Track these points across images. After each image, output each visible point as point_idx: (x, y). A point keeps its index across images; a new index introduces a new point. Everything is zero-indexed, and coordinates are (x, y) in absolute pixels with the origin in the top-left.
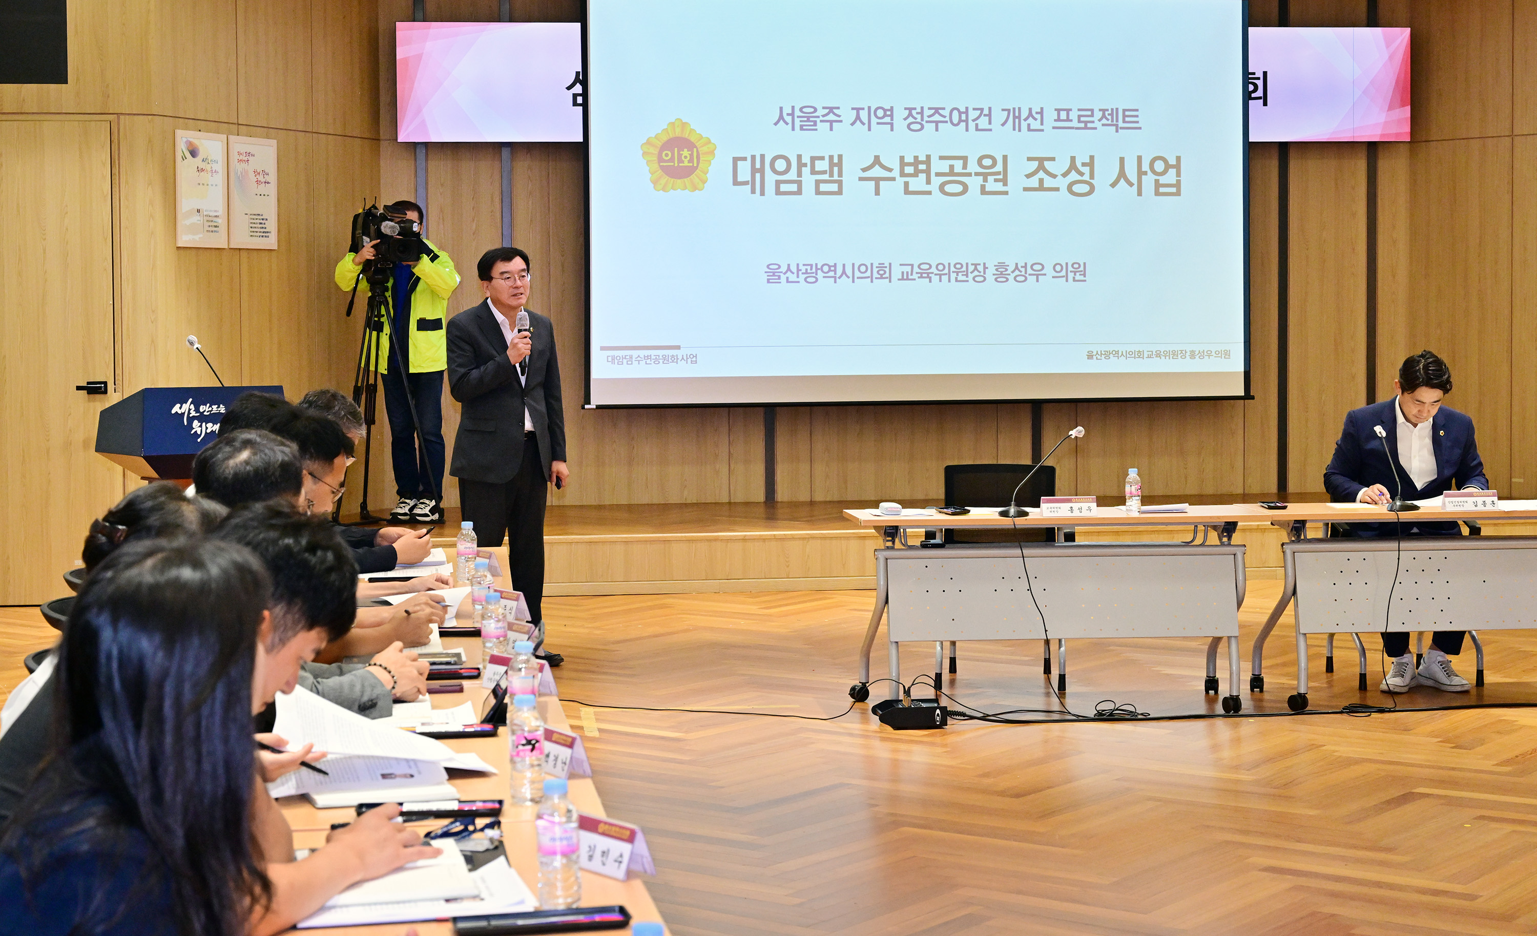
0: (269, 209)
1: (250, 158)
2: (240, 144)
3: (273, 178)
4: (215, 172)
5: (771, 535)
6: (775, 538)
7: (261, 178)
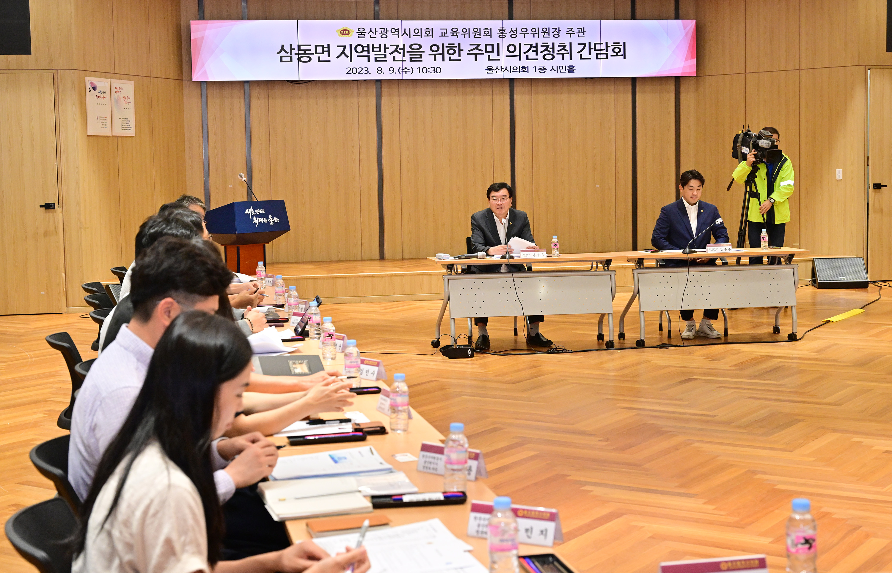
0: (131, 115)
1: (121, 90)
2: (117, 83)
3: (132, 100)
4: (105, 98)
5: (386, 274)
6: (387, 276)
7: (126, 100)
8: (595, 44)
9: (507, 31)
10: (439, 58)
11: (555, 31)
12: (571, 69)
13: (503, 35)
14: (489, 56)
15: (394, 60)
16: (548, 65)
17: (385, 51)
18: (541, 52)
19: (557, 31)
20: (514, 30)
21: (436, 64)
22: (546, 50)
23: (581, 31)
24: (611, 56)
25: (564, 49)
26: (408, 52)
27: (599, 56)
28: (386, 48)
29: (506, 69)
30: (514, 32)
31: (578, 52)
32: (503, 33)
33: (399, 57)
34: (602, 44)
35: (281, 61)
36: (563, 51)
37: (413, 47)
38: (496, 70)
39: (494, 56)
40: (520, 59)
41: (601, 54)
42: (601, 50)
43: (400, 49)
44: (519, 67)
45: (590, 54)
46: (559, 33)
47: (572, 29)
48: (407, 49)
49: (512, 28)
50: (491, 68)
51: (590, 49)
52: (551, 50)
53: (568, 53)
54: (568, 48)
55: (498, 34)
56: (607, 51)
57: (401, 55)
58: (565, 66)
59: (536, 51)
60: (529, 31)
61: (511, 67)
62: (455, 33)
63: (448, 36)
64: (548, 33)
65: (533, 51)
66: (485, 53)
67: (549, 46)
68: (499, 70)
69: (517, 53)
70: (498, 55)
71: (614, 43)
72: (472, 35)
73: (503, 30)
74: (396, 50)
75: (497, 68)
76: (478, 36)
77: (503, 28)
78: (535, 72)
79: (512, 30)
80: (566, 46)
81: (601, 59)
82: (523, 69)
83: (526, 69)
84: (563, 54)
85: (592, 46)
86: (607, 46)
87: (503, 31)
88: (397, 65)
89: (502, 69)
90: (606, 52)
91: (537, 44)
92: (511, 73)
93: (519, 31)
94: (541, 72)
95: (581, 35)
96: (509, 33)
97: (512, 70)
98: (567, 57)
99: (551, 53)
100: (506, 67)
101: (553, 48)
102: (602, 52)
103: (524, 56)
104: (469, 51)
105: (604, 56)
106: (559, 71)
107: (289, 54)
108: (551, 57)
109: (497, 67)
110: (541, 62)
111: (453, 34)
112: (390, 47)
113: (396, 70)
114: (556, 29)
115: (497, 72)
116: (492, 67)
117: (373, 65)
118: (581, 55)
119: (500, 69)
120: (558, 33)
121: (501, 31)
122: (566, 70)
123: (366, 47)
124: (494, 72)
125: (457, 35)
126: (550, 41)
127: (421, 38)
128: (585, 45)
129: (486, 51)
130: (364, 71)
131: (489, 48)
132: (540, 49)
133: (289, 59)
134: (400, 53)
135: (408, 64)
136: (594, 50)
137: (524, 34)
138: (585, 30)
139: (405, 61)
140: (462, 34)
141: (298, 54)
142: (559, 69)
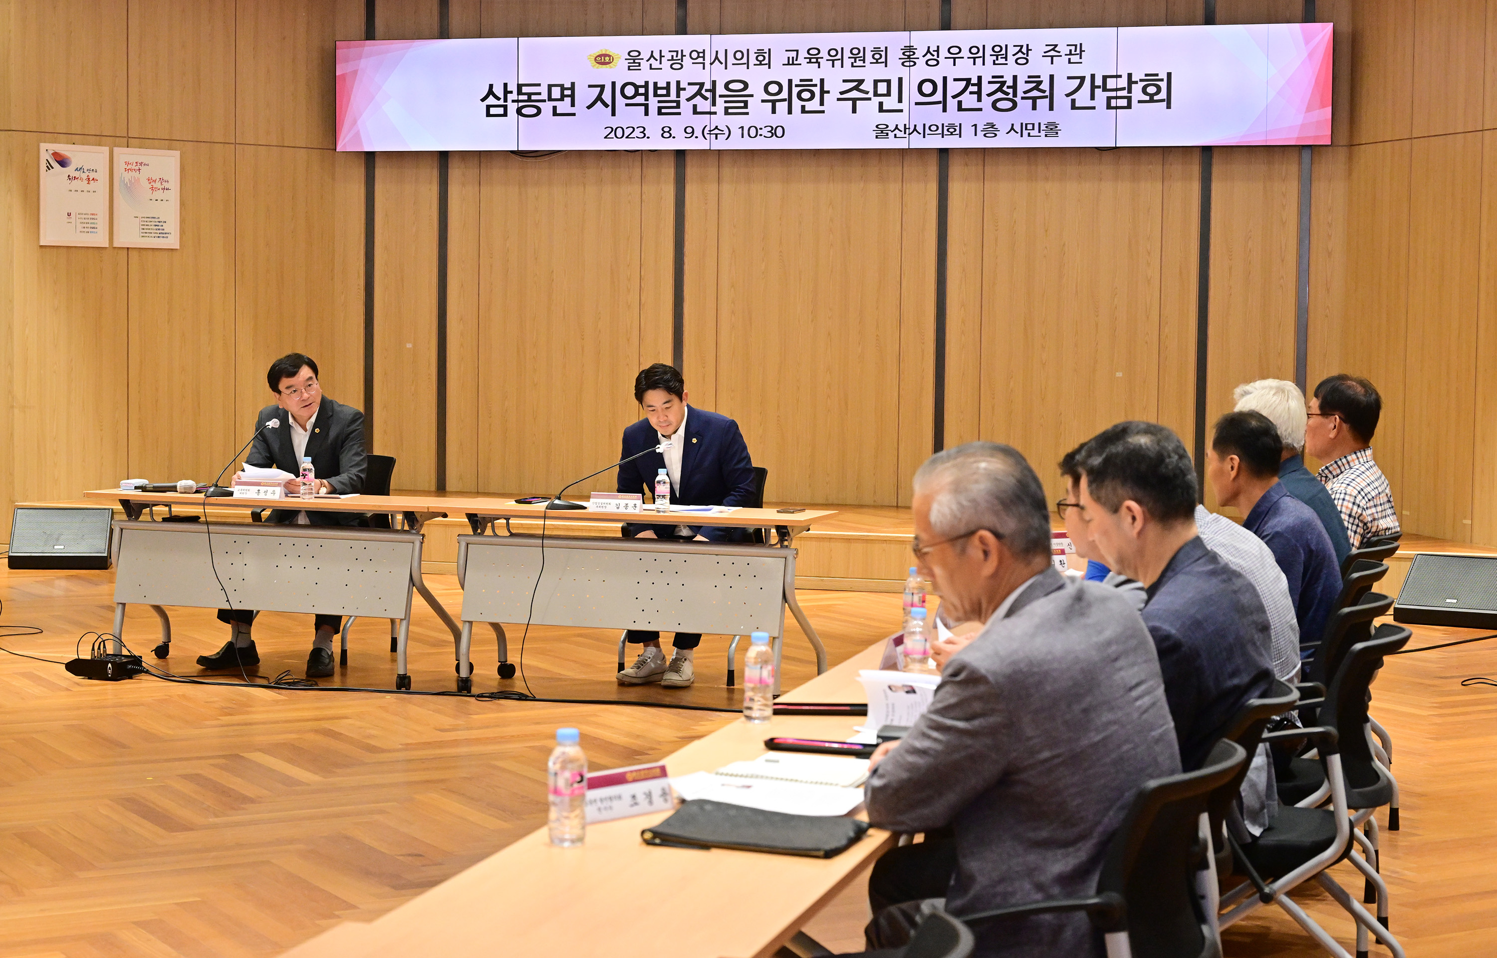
0: (168, 212)
1: (143, 168)
3: (174, 183)
4: (93, 179)
8: (1105, 78)
9: (919, 53)
10: (782, 107)
11: (1020, 51)
12: (1051, 129)
13: (910, 61)
14: (881, 104)
15: (695, 112)
16: (1003, 121)
17: (678, 96)
18: (989, 95)
19: (1024, 52)
20: (934, 51)
21: (774, 120)
22: (1000, 90)
23: (1075, 51)
24: (1140, 102)
25: (1036, 88)
26: (721, 96)
27: (1113, 103)
28: (679, 89)
29: (915, 129)
30: (933, 55)
31: (1068, 95)
32: (911, 57)
33: (703, 105)
34: (1120, 76)
35: (488, 115)
36: (1035, 93)
37: (731, 86)
38: (895, 132)
39: (890, 102)
40: (945, 110)
41: (1117, 98)
42: (1117, 90)
43: (707, 90)
44: (943, 124)
45: (1093, 97)
46: (1027, 56)
47: (1056, 46)
48: (721, 90)
49: (929, 47)
50: (885, 126)
51: (1093, 87)
52: (1010, 91)
53: (1046, 97)
54: (1045, 86)
55: (900, 59)
56: (1130, 91)
57: (709, 102)
58: (1040, 124)
59: (979, 93)
60: (965, 53)
61: (924, 125)
62: (814, 58)
63: (800, 64)
64: (1004, 56)
65: (971, 93)
66: (873, 98)
67: (1006, 81)
68: (901, 131)
69: (938, 96)
70: (900, 101)
71: (1146, 75)
72: (848, 62)
73: (910, 52)
74: (698, 93)
75: (897, 128)
76: (861, 63)
77: (910, 46)
78: (976, 135)
79: (928, 51)
80: (1041, 82)
81: (1117, 108)
82: (950, 130)
83: (955, 130)
84: (1034, 99)
85: (1099, 82)
86: (1130, 82)
87: (912, 53)
88: (699, 122)
89: (907, 130)
90: (1128, 93)
91: (980, 78)
92: (924, 137)
93: (944, 53)
94: (987, 135)
95: (1075, 59)
96: (924, 56)
97: (927, 131)
98: (1043, 104)
99: (1011, 96)
100: (915, 126)
101: (1014, 87)
102: (1120, 93)
103: (952, 104)
104: (842, 93)
105: (1124, 103)
106: (1025, 133)
107: (501, 102)
108: (1009, 105)
109: (897, 125)
110: (989, 115)
111: (810, 60)
112: (689, 88)
113: (698, 133)
114: (1022, 46)
115: (895, 135)
116: (887, 126)
117: (654, 123)
118: (1073, 101)
119: (903, 130)
120: (1025, 56)
121: (906, 54)
122: (1039, 132)
123: (641, 86)
124: (891, 135)
125: (817, 62)
126: (1008, 71)
127: (748, 68)
128: (1082, 79)
129: (876, 94)
130: (637, 133)
131: (882, 88)
132: (987, 88)
133: (500, 111)
134: (706, 98)
135: (720, 120)
136: (1101, 89)
137: (954, 59)
138: (1083, 49)
139: (715, 113)
140: (827, 60)
141: (518, 101)
142: (1026, 129)
